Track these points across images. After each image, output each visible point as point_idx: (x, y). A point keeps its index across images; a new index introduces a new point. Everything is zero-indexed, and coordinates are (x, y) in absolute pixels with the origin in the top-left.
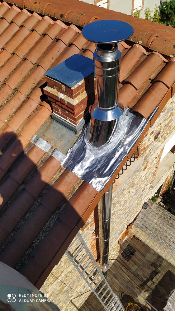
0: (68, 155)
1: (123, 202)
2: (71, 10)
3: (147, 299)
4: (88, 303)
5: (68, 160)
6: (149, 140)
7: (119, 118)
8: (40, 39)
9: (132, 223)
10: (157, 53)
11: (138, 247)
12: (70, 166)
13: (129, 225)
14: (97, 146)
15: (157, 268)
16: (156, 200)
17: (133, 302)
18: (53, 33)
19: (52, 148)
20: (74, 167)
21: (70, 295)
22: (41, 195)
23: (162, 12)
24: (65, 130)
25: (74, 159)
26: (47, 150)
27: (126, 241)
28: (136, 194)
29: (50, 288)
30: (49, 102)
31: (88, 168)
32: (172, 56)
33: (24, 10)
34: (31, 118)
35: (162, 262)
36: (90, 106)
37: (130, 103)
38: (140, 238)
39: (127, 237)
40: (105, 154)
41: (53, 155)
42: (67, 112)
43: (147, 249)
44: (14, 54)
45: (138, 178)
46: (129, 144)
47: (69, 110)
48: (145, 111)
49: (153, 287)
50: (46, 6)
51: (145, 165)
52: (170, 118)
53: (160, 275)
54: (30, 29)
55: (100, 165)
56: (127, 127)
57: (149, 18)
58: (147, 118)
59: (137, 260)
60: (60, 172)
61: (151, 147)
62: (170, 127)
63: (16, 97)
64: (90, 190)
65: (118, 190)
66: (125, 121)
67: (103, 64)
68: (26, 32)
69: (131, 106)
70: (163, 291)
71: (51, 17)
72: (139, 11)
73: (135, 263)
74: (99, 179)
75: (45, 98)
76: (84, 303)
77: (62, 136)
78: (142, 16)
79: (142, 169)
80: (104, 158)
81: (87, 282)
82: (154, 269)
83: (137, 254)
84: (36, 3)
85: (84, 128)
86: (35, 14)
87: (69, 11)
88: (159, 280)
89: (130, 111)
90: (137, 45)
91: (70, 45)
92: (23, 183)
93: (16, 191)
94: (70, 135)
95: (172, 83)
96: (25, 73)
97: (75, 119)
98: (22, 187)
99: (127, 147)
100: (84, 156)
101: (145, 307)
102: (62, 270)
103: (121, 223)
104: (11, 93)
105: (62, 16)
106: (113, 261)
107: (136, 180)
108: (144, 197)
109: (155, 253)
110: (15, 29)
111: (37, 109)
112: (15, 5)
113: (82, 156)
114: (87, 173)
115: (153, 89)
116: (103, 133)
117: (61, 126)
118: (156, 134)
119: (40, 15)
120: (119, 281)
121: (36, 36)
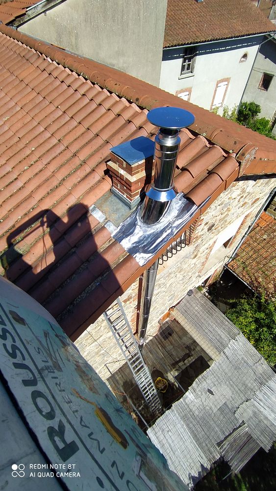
0: (119, 228)
1: (168, 285)
2: (146, 96)
3: (176, 378)
4: (121, 370)
5: (119, 232)
6: (202, 230)
7: (171, 201)
8: (114, 119)
9: (174, 307)
10: (218, 147)
11: (177, 329)
12: (119, 238)
13: (172, 308)
14: (147, 224)
15: (190, 352)
16: (202, 290)
17: (163, 377)
18: (127, 115)
19: (106, 219)
20: (123, 239)
21: (105, 359)
22: (89, 260)
23: (240, 112)
24: (121, 205)
25: (124, 233)
26: (101, 220)
27: (167, 322)
28: (183, 279)
29: (88, 348)
30: (111, 177)
31: (135, 243)
32: (231, 151)
33: (105, 90)
34: (92, 189)
35: (196, 347)
36: (147, 185)
37: (185, 188)
38: (180, 321)
39: (168, 319)
40: (153, 233)
41: (105, 226)
42: (125, 188)
43: (185, 332)
44: (88, 129)
45: (187, 265)
46: (177, 227)
47: (127, 186)
48: (197, 198)
49: (184, 367)
50: (124, 89)
51: (195, 254)
52: (226, 213)
53: (192, 358)
54: (107, 108)
55: (147, 242)
56: (178, 210)
57: (226, 115)
58: (198, 205)
59: (173, 341)
60: (109, 242)
61: (204, 237)
62: (226, 221)
63: (83, 168)
64: (133, 263)
65: (165, 271)
66: (177, 204)
67: (162, 147)
68: (103, 110)
69: (186, 192)
70: (191, 372)
71: (127, 100)
72: (218, 108)
73: (171, 343)
74: (143, 255)
75: (108, 172)
76: (118, 370)
77: (117, 210)
78: (220, 113)
79: (192, 257)
80: (152, 236)
81: (122, 349)
82: (188, 352)
83: (174, 335)
84: (116, 84)
85: (139, 205)
86: (113, 94)
87: (144, 97)
88: (190, 363)
89: (183, 197)
90: (201, 137)
91: (140, 128)
92: (75, 246)
93: (67, 253)
94: (124, 210)
95: (227, 176)
96: (95, 148)
97: (131, 195)
98: (73, 250)
99: (175, 229)
100: (134, 231)
101: (173, 384)
102: (101, 334)
103: (164, 304)
104: (79, 164)
105: (137, 100)
106: (151, 338)
107: (185, 266)
108: (190, 284)
109: (191, 338)
110: (94, 106)
111: (99, 181)
112: (97, 84)
113: (131, 230)
114: (134, 247)
115: (208, 180)
116: (155, 212)
117: (118, 200)
118: (211, 225)
119: (118, 96)
120: (153, 356)
121: (112, 116)
